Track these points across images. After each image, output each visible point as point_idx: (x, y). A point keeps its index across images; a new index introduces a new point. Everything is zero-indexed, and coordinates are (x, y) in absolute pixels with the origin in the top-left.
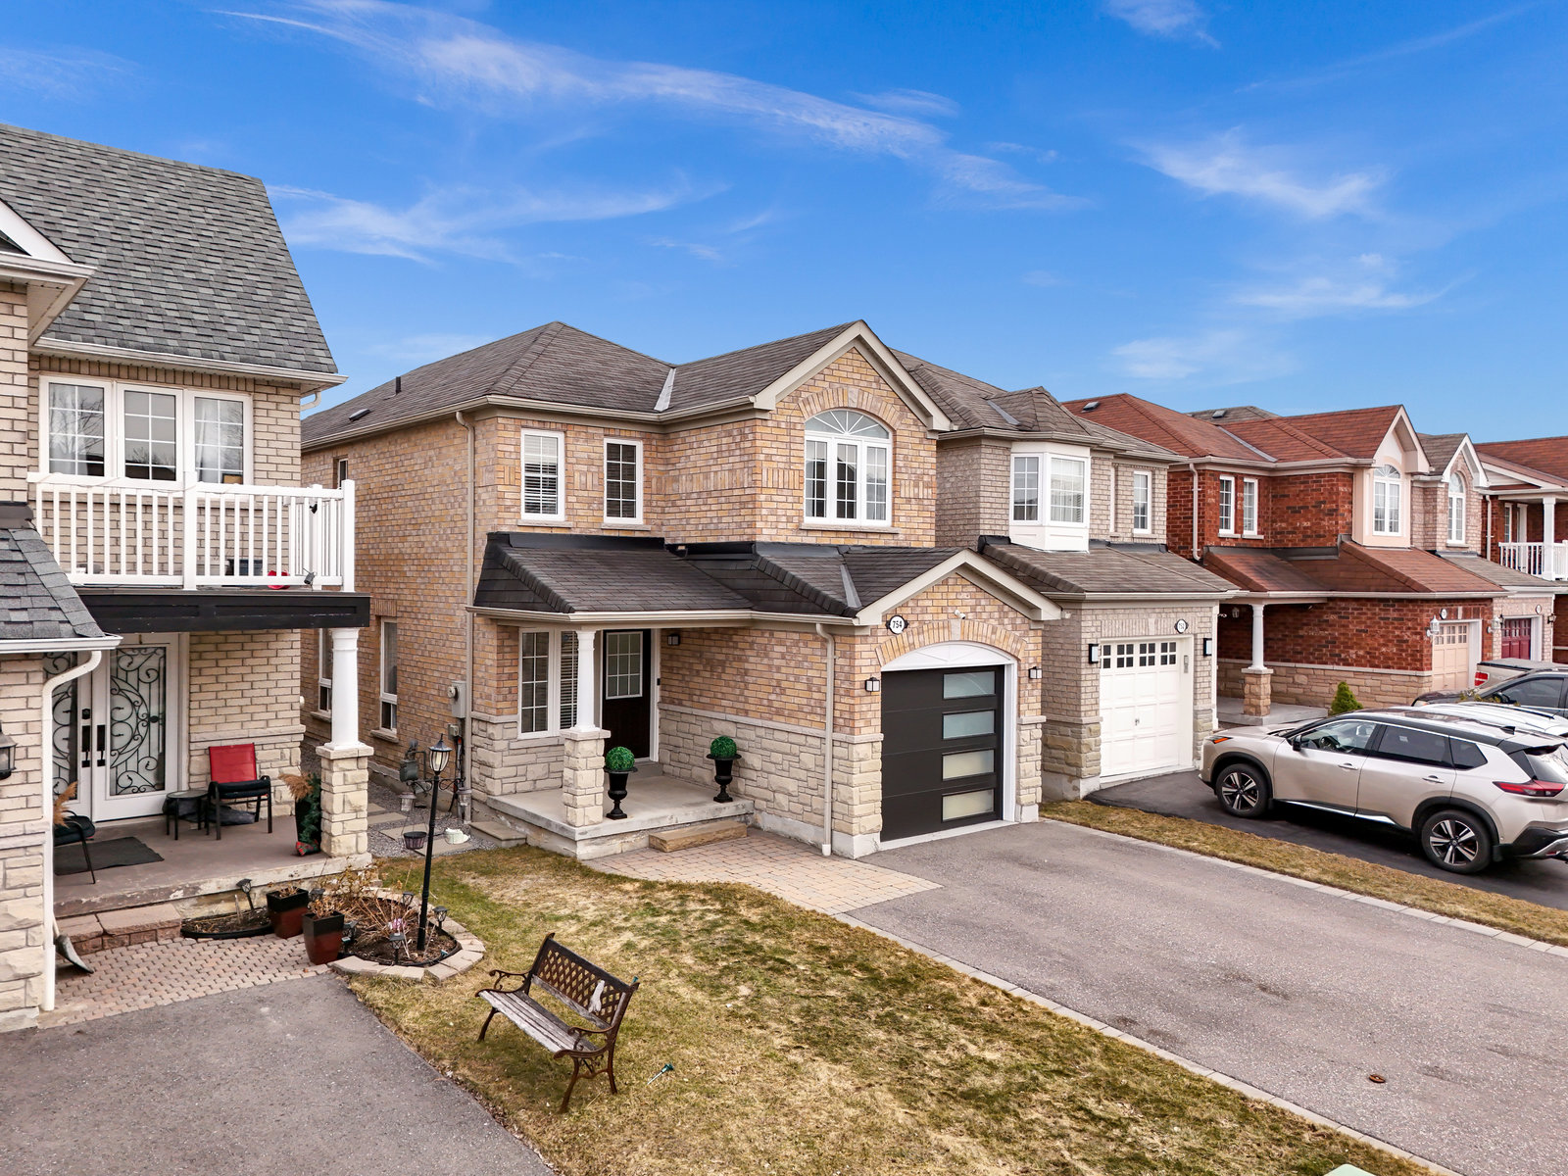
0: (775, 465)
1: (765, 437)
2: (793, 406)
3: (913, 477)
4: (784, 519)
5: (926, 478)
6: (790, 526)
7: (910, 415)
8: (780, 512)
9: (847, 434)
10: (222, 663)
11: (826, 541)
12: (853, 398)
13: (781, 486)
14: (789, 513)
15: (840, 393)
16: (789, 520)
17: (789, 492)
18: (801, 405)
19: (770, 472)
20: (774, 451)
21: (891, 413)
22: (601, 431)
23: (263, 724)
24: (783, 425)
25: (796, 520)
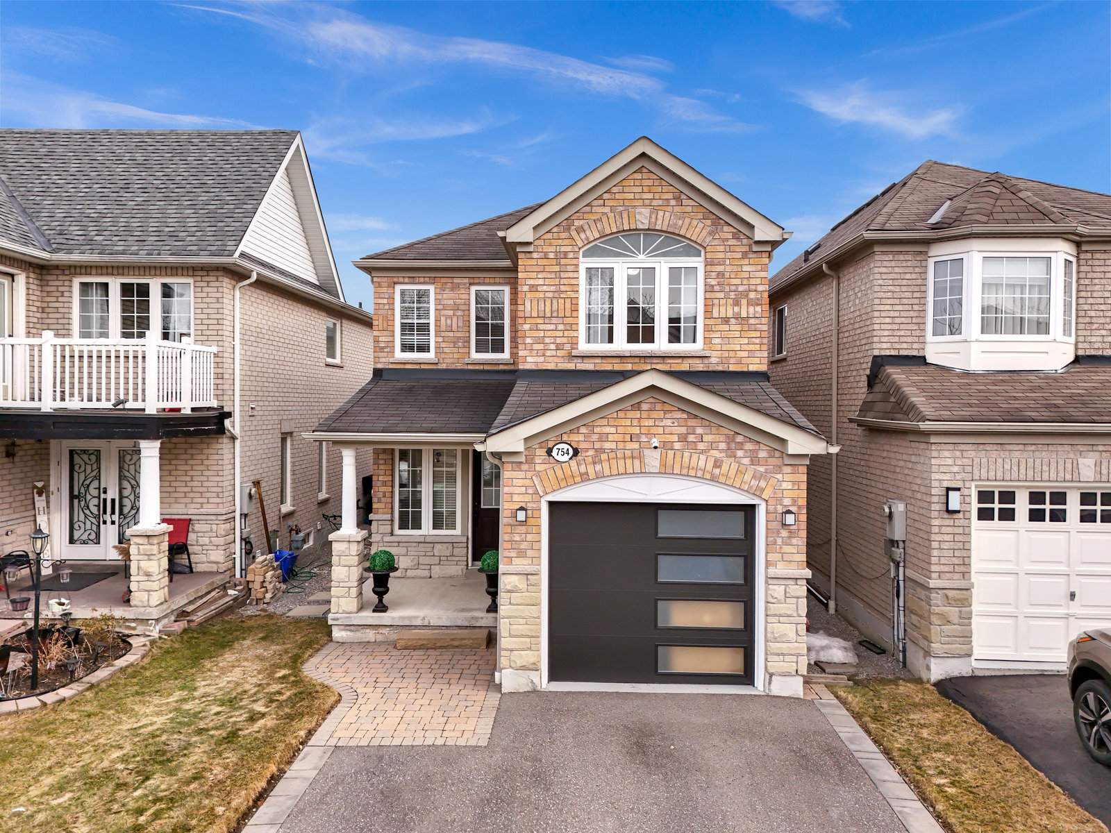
0: (541, 295)
1: (528, 269)
2: (563, 235)
3: (732, 295)
4: (553, 347)
5: (752, 295)
6: (560, 353)
7: (726, 228)
8: (547, 340)
9: (642, 257)
10: (173, 462)
11: (608, 367)
12: (643, 218)
13: (548, 315)
14: (559, 341)
15: (625, 216)
16: (559, 347)
17: (560, 321)
18: (574, 233)
19: (535, 303)
20: (541, 282)
21: (697, 229)
22: (466, 281)
23: (199, 506)
24: (551, 255)
25: (568, 347)
